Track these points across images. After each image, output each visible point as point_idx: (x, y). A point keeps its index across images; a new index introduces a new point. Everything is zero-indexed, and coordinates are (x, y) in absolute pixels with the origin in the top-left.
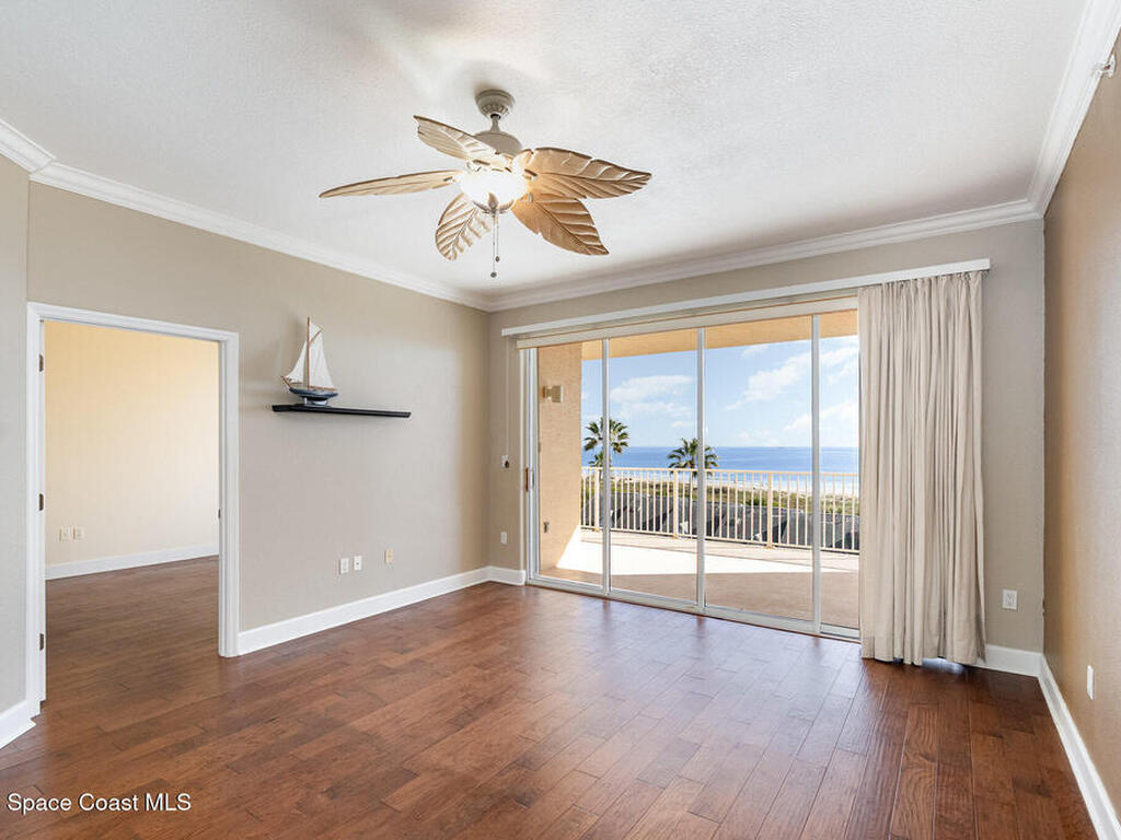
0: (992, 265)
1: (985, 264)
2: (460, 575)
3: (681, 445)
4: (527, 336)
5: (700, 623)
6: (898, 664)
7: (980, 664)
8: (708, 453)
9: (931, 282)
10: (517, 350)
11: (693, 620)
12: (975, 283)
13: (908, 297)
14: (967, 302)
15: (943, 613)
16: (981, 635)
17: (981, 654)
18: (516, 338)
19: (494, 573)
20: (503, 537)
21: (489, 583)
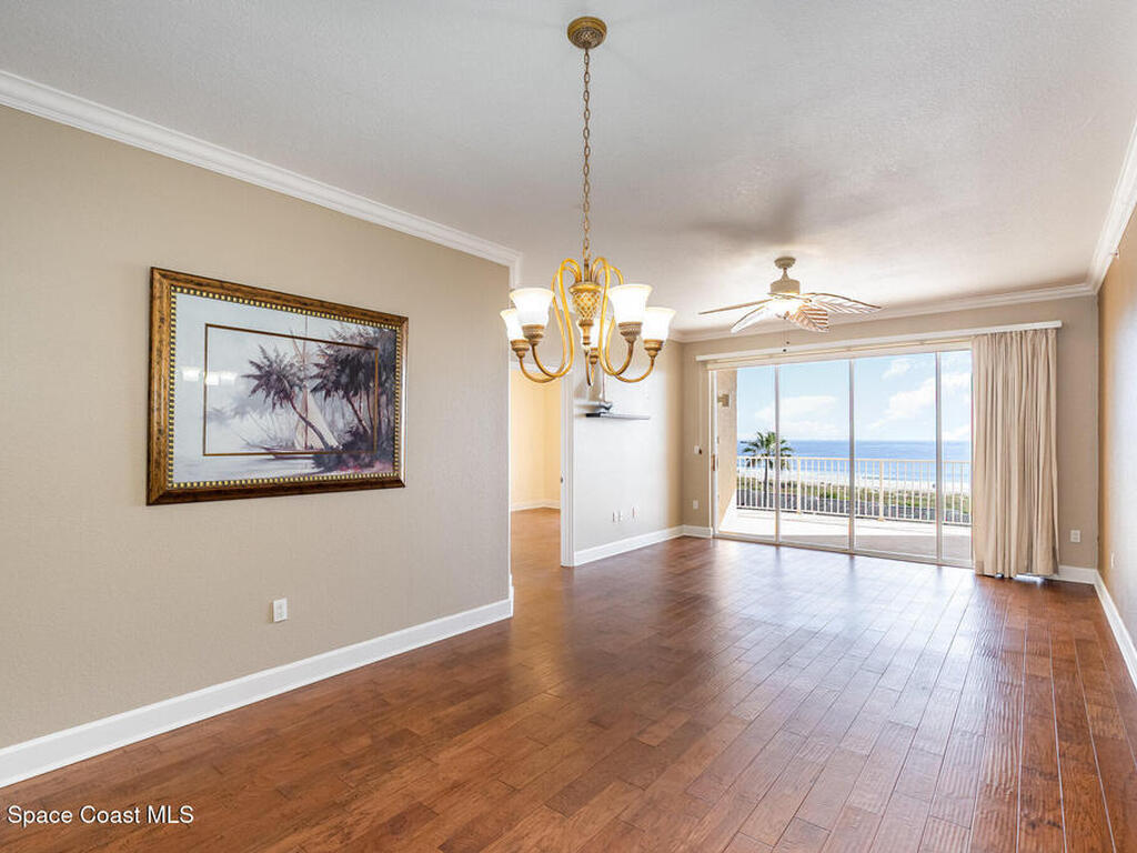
0: (1063, 324)
1: (1058, 324)
2: (659, 532)
3: (755, 438)
4: (715, 361)
5: (852, 559)
6: (1003, 580)
7: (1056, 577)
8: (784, 445)
9: (1022, 334)
10: (707, 371)
11: (847, 557)
12: (1052, 336)
13: (1006, 345)
14: (1046, 348)
15: (1031, 546)
16: (1056, 558)
17: (1056, 571)
18: (705, 363)
19: (688, 530)
20: (696, 504)
21: (685, 537)
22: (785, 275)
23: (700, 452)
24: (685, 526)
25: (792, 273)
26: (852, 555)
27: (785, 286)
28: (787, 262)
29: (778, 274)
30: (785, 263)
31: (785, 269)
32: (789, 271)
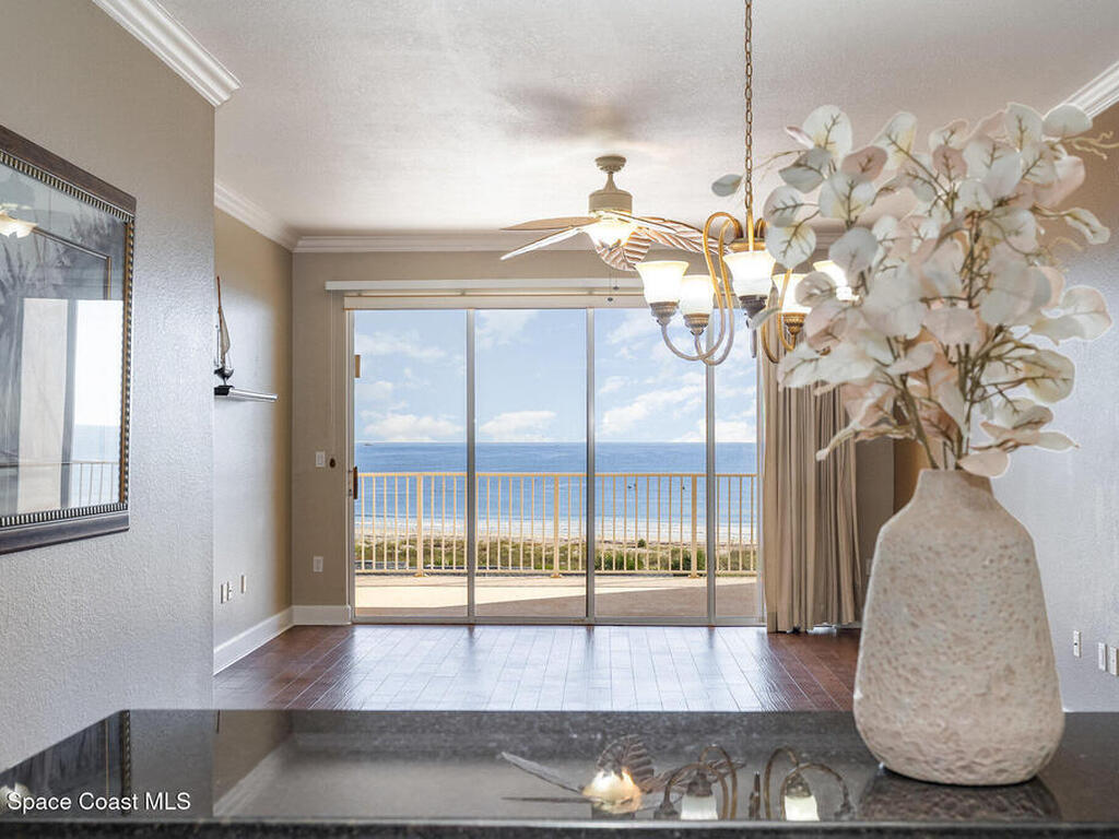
10: (344, 310)
18: (340, 294)
19: (302, 614)
20: (318, 563)
21: (295, 626)
22: (611, 183)
23: (332, 463)
24: (294, 607)
25: (622, 180)
26: (590, 626)
27: (612, 200)
28: (615, 162)
29: (599, 179)
30: (612, 164)
31: (611, 173)
32: (616, 175)
